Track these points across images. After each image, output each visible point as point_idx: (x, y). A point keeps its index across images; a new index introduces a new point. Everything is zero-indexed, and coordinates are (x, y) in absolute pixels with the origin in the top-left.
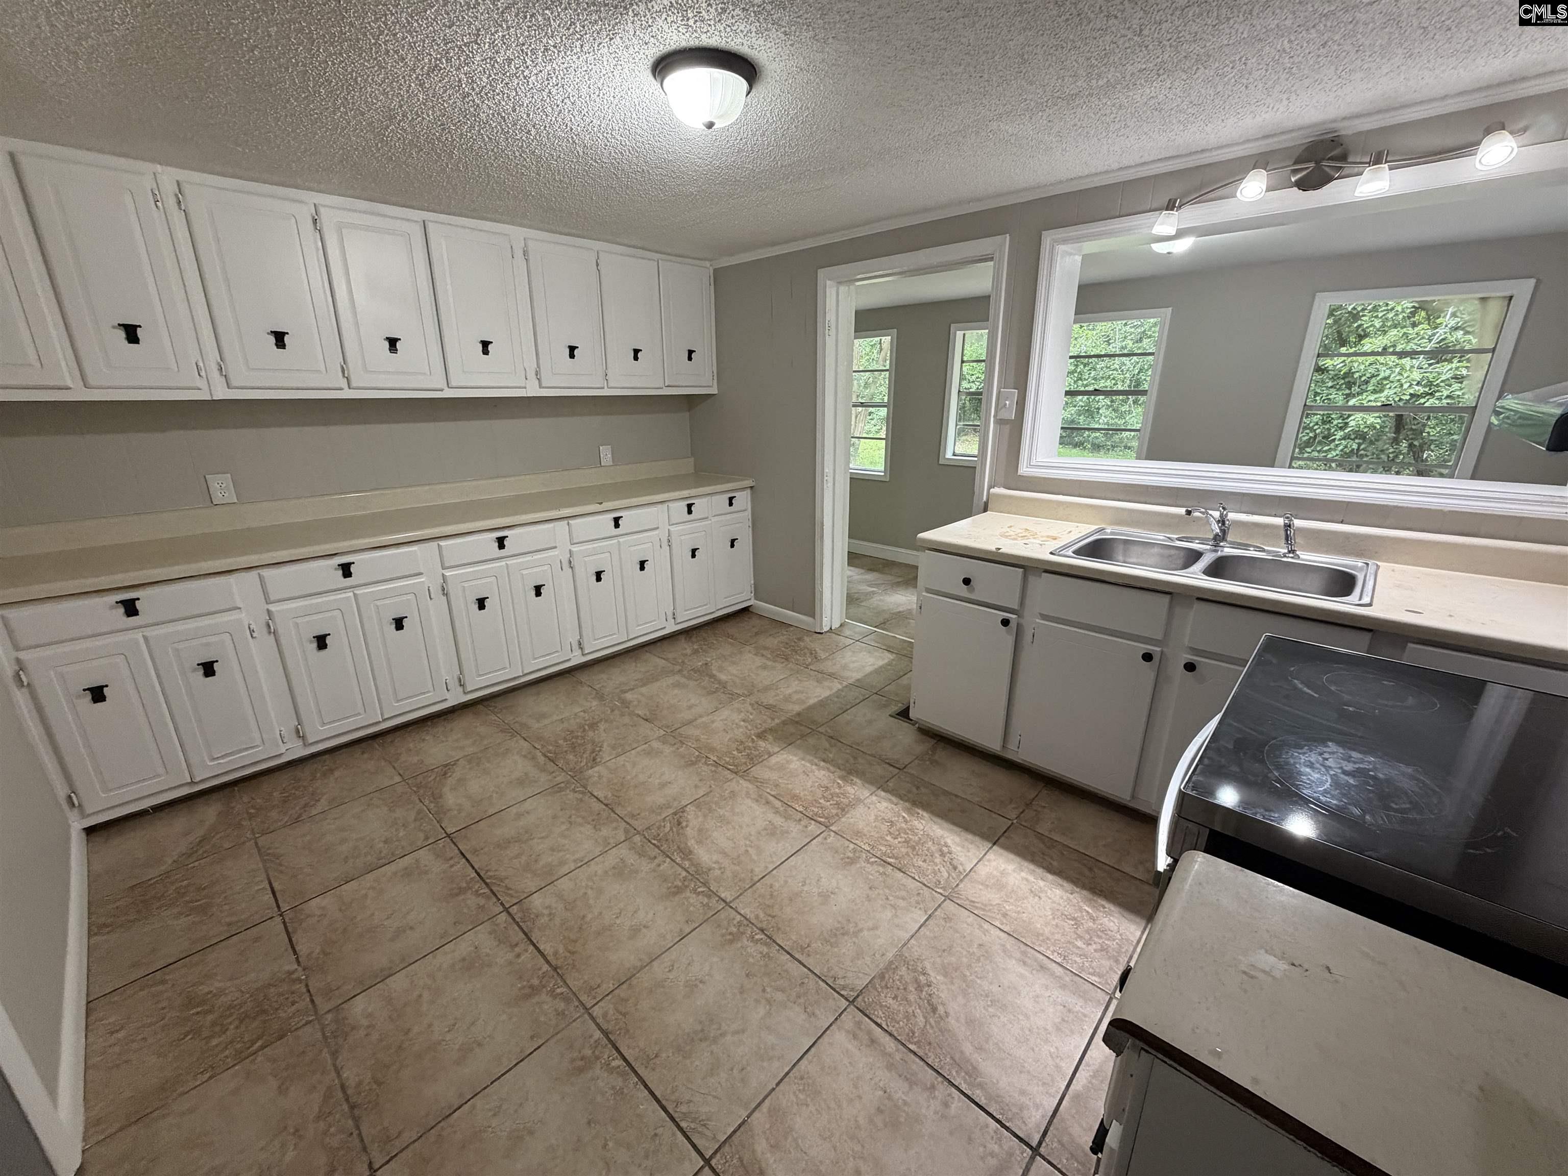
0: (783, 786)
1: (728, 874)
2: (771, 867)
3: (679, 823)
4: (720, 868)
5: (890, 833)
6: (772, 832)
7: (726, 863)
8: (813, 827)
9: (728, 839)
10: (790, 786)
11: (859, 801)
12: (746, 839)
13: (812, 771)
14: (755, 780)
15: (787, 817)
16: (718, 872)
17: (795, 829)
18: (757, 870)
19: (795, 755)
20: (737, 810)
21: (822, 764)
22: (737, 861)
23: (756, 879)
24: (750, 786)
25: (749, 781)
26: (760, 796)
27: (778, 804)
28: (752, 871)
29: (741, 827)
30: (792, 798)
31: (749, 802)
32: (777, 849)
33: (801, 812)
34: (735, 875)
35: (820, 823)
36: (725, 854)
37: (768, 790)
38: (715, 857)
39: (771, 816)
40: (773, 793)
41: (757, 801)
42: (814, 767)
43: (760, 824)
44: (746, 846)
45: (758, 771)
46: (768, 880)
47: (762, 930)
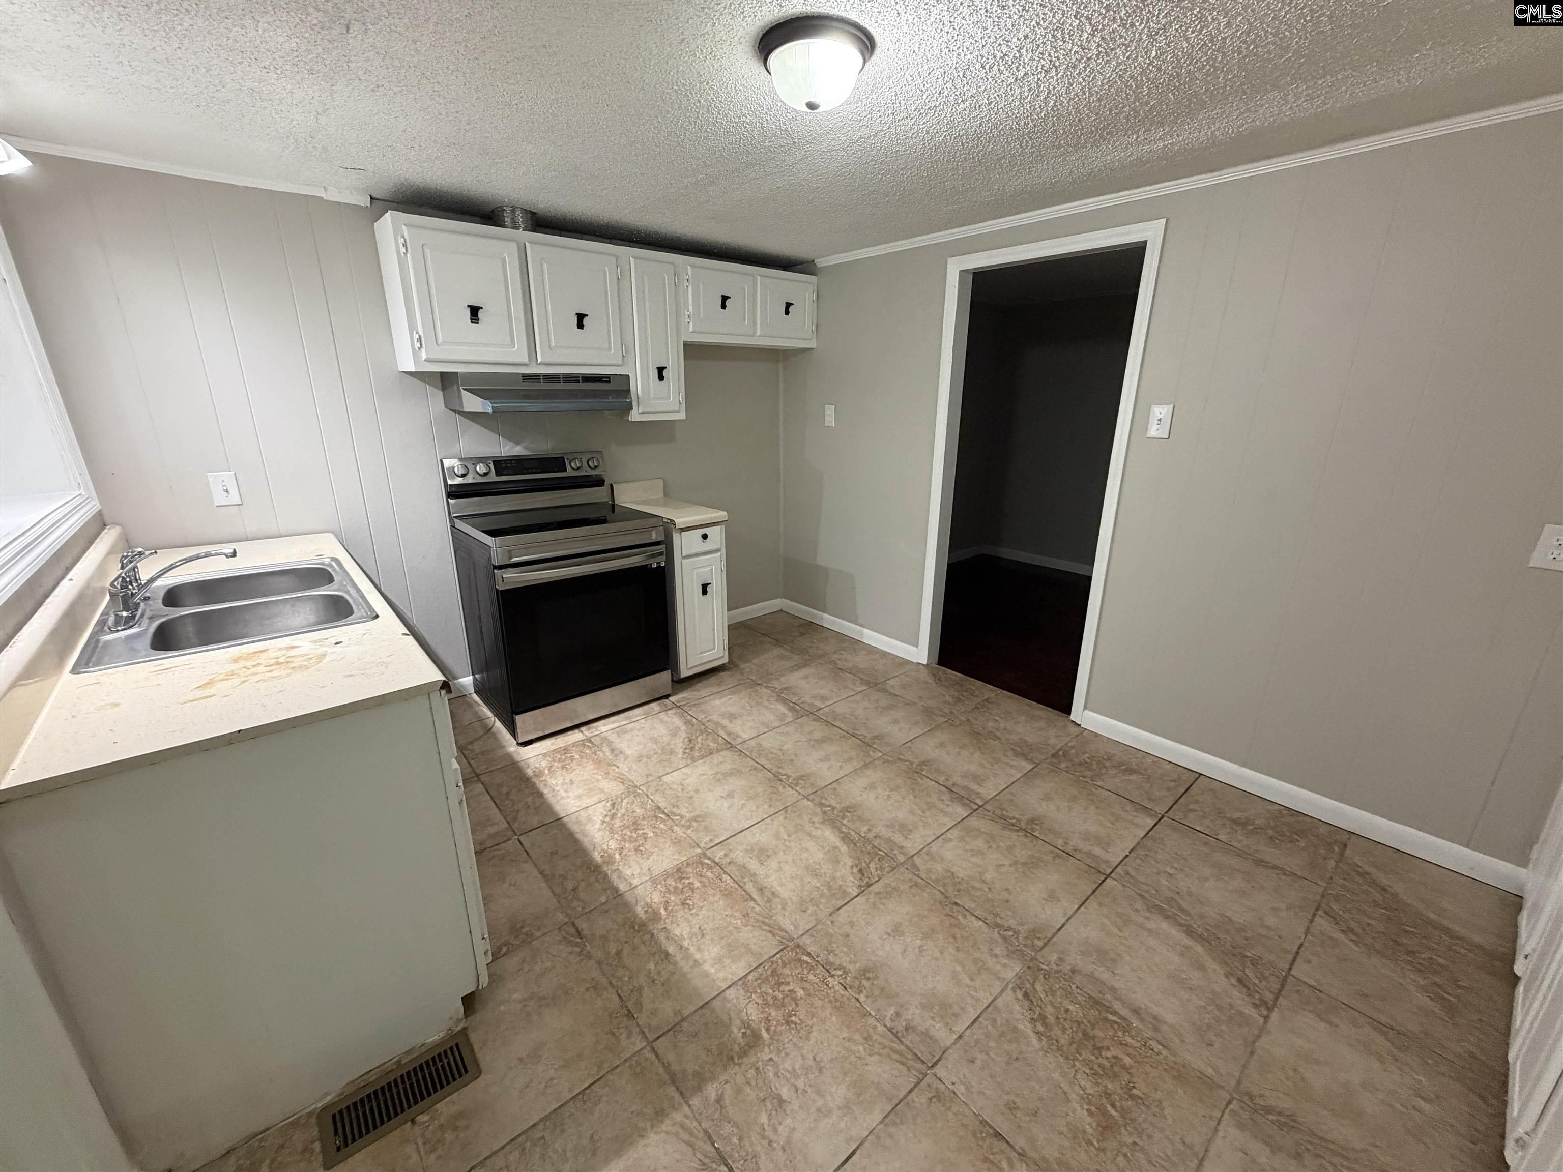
0: (738, 914)
1: (806, 818)
2: (769, 820)
3: (860, 871)
4: (813, 823)
5: (645, 839)
6: (763, 854)
7: (808, 827)
8: (719, 854)
9: (807, 850)
10: (728, 912)
11: (654, 882)
12: (790, 847)
13: (692, 935)
14: (774, 930)
15: (743, 867)
16: (816, 819)
17: (738, 855)
18: (781, 818)
19: (706, 975)
20: (797, 882)
21: (671, 950)
22: (799, 828)
23: (782, 812)
24: (780, 918)
25: (781, 930)
26: (769, 901)
27: (750, 887)
28: (785, 818)
29: (794, 861)
30: (730, 893)
31: (784, 893)
32: (762, 837)
33: (725, 873)
34: (800, 816)
35: (709, 859)
36: (809, 835)
37: (757, 909)
38: (819, 832)
39: (761, 871)
40: (752, 904)
41: (773, 893)
42: (686, 943)
43: (773, 864)
44: (790, 841)
45: (767, 946)
46: (772, 811)
47: (781, 780)
